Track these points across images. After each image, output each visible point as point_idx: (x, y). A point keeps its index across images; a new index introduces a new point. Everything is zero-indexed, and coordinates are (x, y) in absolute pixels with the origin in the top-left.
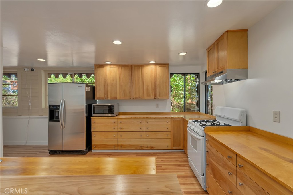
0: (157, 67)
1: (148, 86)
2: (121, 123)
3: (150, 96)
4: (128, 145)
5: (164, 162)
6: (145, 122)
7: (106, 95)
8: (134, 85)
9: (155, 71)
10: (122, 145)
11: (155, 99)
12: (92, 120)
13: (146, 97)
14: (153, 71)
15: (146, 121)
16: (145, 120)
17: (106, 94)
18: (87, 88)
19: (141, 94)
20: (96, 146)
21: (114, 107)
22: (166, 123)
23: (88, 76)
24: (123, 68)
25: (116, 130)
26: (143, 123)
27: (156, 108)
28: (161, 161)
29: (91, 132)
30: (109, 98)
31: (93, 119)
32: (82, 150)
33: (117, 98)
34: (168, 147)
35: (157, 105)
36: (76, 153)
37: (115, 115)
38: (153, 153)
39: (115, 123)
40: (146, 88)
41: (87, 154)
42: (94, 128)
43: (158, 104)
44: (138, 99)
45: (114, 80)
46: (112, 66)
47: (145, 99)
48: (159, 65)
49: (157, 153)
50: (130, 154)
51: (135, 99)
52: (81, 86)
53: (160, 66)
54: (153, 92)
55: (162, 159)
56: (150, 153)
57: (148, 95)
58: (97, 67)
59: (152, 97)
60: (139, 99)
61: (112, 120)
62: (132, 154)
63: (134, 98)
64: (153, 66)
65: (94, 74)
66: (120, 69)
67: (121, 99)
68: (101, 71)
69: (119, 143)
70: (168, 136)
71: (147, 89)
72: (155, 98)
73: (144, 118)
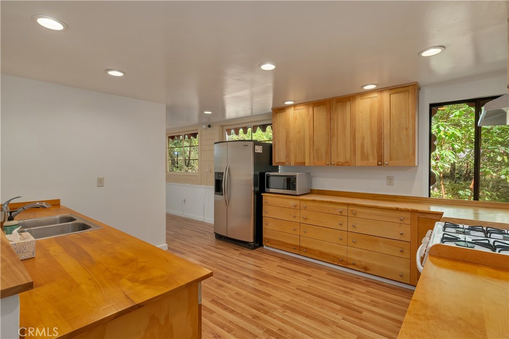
0: (386, 95)
1: (363, 139)
2: (305, 207)
3: (367, 159)
4: (316, 250)
5: (375, 306)
6: (349, 212)
7: (287, 159)
8: (335, 139)
9: (381, 106)
10: (306, 248)
11: (381, 165)
12: (264, 198)
13: (359, 162)
14: (377, 105)
15: (352, 210)
16: (350, 208)
17: (288, 156)
18: (257, 147)
19: (348, 156)
20: (269, 240)
21: (295, 178)
22: (398, 221)
23: (264, 128)
24: (315, 109)
25: (297, 220)
26: (345, 213)
27: (388, 185)
28: (371, 301)
29: (262, 217)
30: (292, 163)
31: (266, 197)
32: (248, 242)
33: (304, 163)
34: (402, 276)
35: (390, 180)
36: (243, 245)
37: (298, 194)
38: (366, 281)
39: (296, 206)
40: (358, 144)
41: (257, 249)
42: (267, 212)
43: (393, 176)
44: (343, 165)
45: (300, 132)
46: (298, 108)
47: (357, 165)
48: (391, 89)
49: (373, 283)
50: (318, 269)
51: (337, 165)
52: (247, 145)
53: (392, 91)
54: (375, 152)
55: (374, 299)
56: (358, 277)
57: (364, 157)
58: (276, 113)
59: (373, 161)
60: (345, 165)
61: (291, 202)
62: (321, 269)
63: (334, 164)
64: (375, 95)
65: (270, 124)
66: (311, 109)
67: (312, 165)
68: (281, 117)
69: (303, 245)
70: (402, 251)
71: (362, 146)
72: (378, 165)
73: (348, 205)
